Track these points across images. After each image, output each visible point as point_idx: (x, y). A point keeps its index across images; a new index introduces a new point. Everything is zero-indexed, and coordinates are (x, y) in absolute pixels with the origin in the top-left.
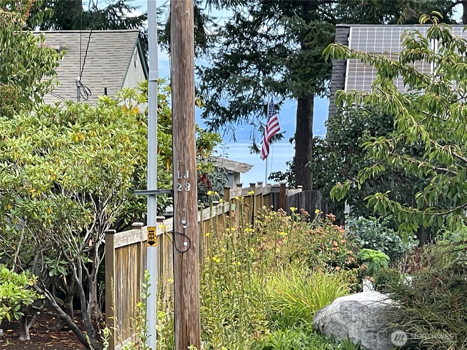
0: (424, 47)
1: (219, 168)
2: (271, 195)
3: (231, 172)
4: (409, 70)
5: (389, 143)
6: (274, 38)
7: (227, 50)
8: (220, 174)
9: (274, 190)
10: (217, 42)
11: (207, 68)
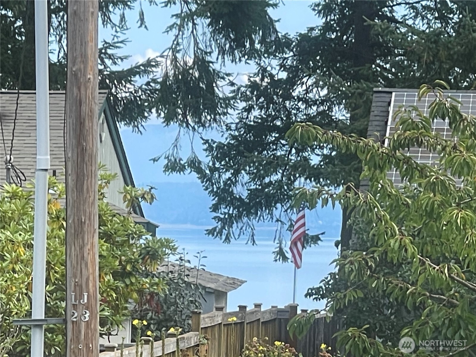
0: (425, 129)
1: (194, 285)
2: (277, 322)
3: (210, 290)
4: (404, 159)
5: (368, 260)
6: (315, 103)
7: (247, 118)
8: (194, 292)
9: (280, 315)
10: (232, 107)
11: (220, 143)
